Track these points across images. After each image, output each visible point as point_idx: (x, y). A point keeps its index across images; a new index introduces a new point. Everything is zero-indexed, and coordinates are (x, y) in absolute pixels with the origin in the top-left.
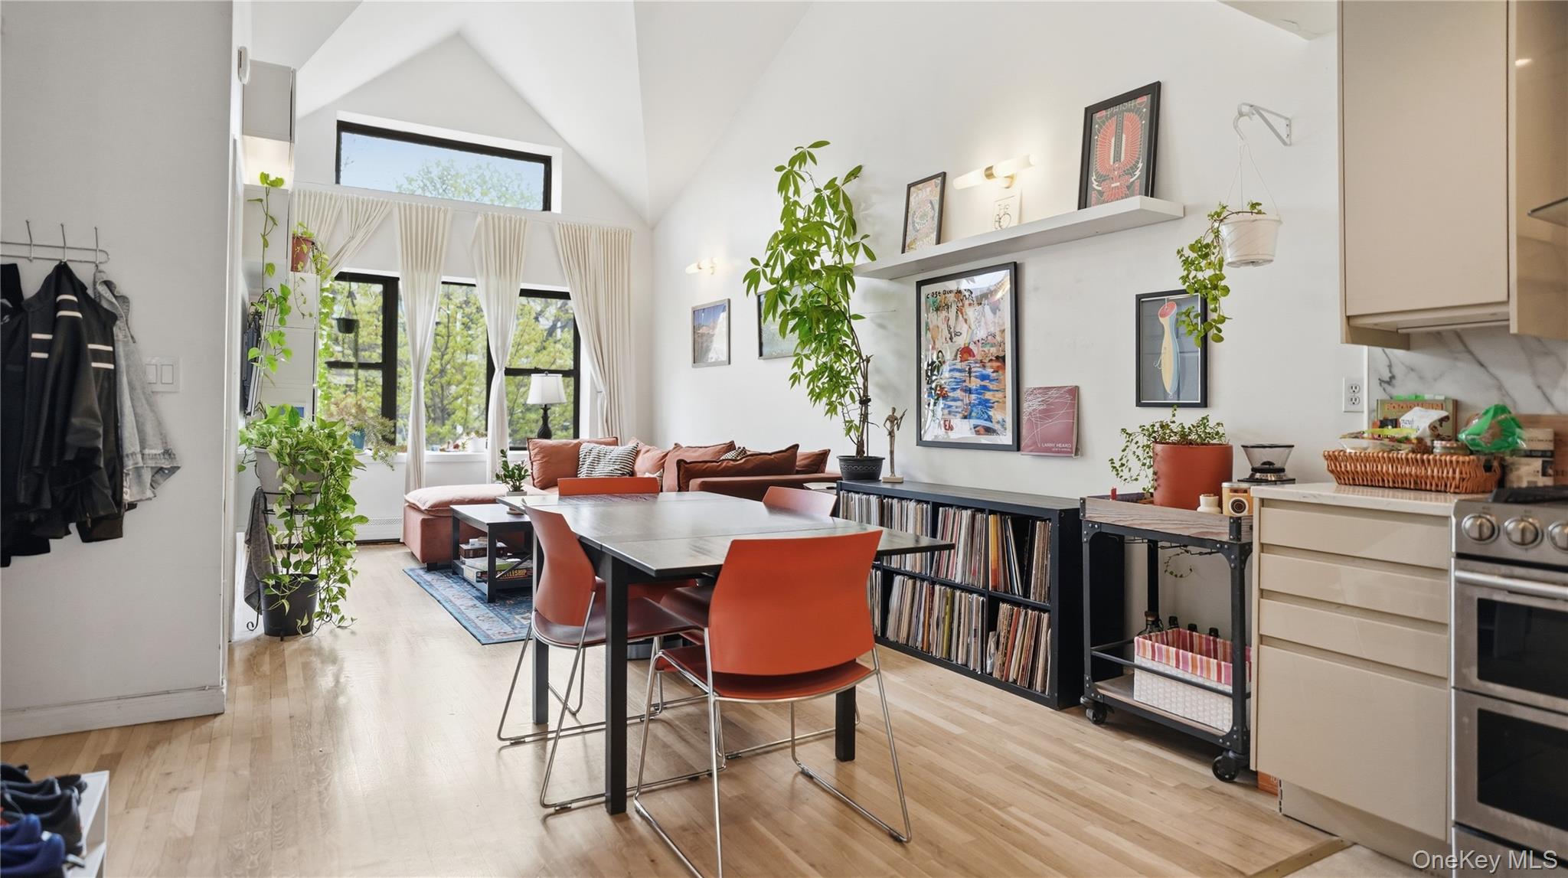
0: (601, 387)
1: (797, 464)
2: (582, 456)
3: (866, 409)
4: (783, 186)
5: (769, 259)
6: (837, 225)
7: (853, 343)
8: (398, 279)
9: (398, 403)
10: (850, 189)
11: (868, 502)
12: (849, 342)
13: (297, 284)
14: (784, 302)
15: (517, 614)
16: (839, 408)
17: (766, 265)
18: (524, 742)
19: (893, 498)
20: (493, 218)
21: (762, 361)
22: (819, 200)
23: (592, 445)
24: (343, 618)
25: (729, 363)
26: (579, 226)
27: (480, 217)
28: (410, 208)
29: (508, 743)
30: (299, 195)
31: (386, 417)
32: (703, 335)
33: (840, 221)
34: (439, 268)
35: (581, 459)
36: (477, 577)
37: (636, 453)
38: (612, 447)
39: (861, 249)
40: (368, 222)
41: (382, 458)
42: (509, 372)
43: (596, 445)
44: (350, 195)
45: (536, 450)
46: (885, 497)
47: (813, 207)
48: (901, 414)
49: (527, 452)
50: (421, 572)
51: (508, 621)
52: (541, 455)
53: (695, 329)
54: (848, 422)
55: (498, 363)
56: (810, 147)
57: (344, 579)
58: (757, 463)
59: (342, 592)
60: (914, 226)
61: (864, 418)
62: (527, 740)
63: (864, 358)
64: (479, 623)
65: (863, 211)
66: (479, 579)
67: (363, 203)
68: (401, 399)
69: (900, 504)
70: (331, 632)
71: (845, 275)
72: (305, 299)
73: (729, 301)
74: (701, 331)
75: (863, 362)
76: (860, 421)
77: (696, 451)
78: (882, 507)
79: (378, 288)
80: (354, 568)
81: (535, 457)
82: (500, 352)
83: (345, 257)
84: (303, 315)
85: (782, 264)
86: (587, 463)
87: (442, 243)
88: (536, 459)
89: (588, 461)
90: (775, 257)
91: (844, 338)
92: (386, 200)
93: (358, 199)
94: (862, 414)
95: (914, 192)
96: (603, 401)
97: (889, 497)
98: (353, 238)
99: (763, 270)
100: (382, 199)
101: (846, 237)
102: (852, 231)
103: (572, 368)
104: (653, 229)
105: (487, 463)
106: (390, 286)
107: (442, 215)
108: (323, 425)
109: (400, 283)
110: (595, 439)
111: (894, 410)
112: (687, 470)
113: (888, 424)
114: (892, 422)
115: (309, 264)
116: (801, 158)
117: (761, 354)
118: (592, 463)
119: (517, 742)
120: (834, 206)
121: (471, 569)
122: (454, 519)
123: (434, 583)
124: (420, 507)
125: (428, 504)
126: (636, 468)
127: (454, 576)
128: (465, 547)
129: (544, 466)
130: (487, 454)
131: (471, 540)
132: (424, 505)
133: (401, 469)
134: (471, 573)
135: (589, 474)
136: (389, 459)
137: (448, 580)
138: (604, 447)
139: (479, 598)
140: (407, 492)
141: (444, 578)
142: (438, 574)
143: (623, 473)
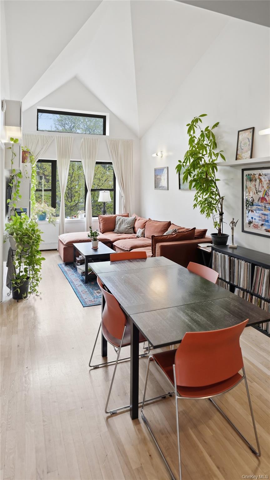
0: (123, 195)
1: (195, 234)
3: (222, 217)
4: (189, 131)
5: (185, 160)
6: (210, 144)
7: (217, 190)
8: (56, 161)
10: (214, 131)
11: (225, 257)
12: (215, 190)
13: (24, 167)
14: (190, 176)
15: (95, 290)
16: (211, 214)
17: (184, 162)
18: (99, 368)
19: (235, 258)
20: (87, 139)
21: (180, 191)
22: (202, 135)
23: (120, 217)
24: (37, 292)
25: (168, 189)
26: (115, 140)
27: (82, 139)
28: (60, 138)
29: (93, 368)
30: (26, 136)
31: (53, 207)
32: (158, 179)
33: (210, 143)
34: (69, 157)
35: (116, 222)
37: (135, 220)
38: (127, 218)
39: (219, 155)
40: (47, 143)
42: (92, 190)
43: (122, 217)
44: (41, 134)
45: (101, 219)
46: (231, 257)
47: (200, 138)
48: (237, 221)
49: (97, 218)
50: (63, 266)
51: (92, 294)
52: (103, 221)
53: (155, 176)
54: (215, 222)
55: (89, 187)
56: (199, 116)
57: (37, 280)
58: (180, 236)
59: (37, 284)
60: (241, 147)
61: (221, 220)
62: (100, 366)
63: (221, 197)
64: (82, 295)
65: (219, 139)
67: (45, 137)
69: (238, 261)
70: (34, 298)
71: (214, 166)
72: (27, 172)
73: (168, 167)
74: (158, 177)
75: (221, 199)
76: (220, 222)
77: (156, 223)
78: (230, 260)
79: (51, 164)
80: (41, 277)
81: (101, 221)
82: (89, 184)
83: (40, 155)
84: (26, 177)
85: (190, 162)
86: (118, 224)
87: (70, 150)
89: (119, 223)
90: (187, 159)
91: (213, 189)
94: (220, 219)
95: (241, 134)
96: (123, 200)
97: (233, 257)
98: (42, 149)
99: (183, 164)
100: (51, 135)
101: (213, 150)
102: (215, 147)
103: (113, 188)
104: (140, 139)
105: (85, 222)
106: (54, 163)
107: (70, 139)
108: (31, 227)
109: (57, 163)
110: (121, 214)
111: (233, 219)
112: (155, 239)
113: (231, 225)
114: (233, 224)
115: (29, 159)
116: (196, 120)
117: (180, 188)
118: (120, 224)
119: (96, 367)
120: (208, 138)
121: (80, 270)
122: (74, 248)
123: (68, 272)
124: (63, 242)
125: (66, 242)
126: (136, 226)
127: (74, 268)
128: (78, 259)
129: (104, 225)
130: (85, 219)
131: (80, 256)
132: (65, 242)
133: (57, 226)
134: (80, 272)
135: (119, 227)
136: (54, 222)
137: (72, 270)
138: (124, 217)
139: (82, 281)
140: (60, 235)
141: (71, 269)
142: (69, 267)
143: (131, 228)
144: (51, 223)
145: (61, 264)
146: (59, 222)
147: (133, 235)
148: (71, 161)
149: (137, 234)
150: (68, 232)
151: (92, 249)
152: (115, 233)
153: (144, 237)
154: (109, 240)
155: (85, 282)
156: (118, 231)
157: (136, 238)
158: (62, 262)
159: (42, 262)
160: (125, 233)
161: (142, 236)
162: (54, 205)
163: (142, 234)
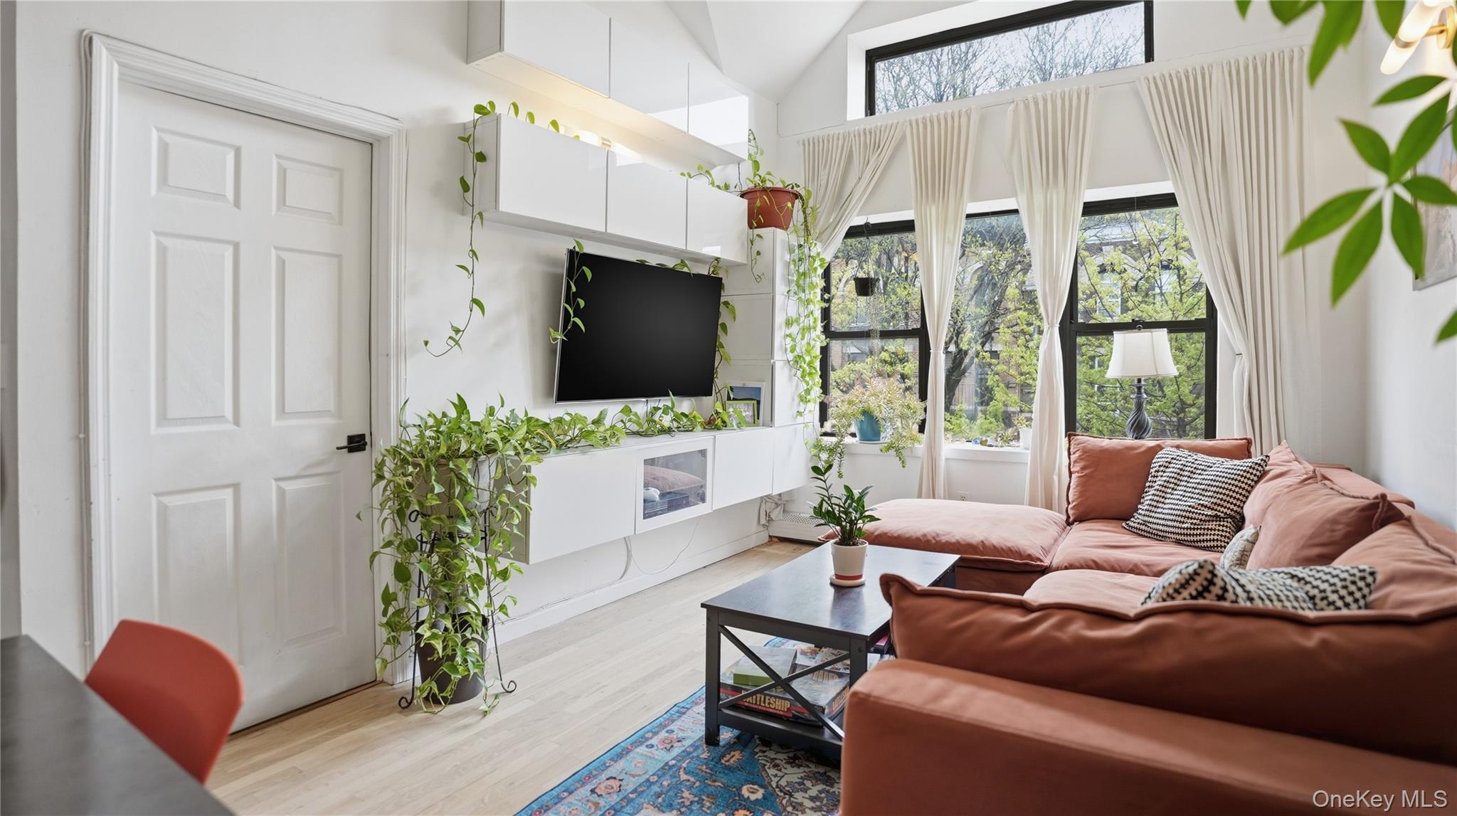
0: (1239, 344)
2: (1152, 471)
8: (913, 220)
13: (752, 243)
20: (1036, 103)
23: (1180, 452)
26: (1186, 71)
28: (924, 123)
30: (809, 145)
35: (1150, 476)
43: (1186, 454)
44: (857, 128)
52: (1088, 467)
55: (1048, 318)
67: (871, 133)
72: (761, 259)
84: (757, 277)
86: (1158, 486)
89: (1162, 482)
92: (895, 122)
93: (865, 130)
96: (1242, 369)
103: (1204, 316)
118: (1166, 487)
129: (1085, 483)
143: (1216, 516)
148: (969, 216)
151: (832, 584)
152: (1131, 531)
156: (1146, 524)
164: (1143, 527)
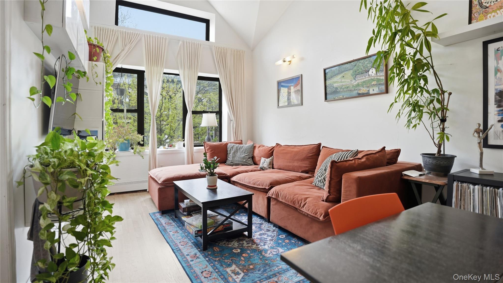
0: (232, 118)
2: (229, 149)
8: (144, 71)
9: (145, 127)
13: (93, 68)
20: (187, 43)
21: (326, 102)
23: (233, 144)
25: (302, 105)
26: (223, 48)
27: (181, 43)
28: (150, 37)
30: (98, 29)
31: (140, 134)
34: (163, 66)
35: (228, 151)
36: (195, 234)
37: (254, 147)
38: (241, 145)
40: (131, 43)
41: (138, 153)
42: (194, 112)
43: (235, 144)
44: (122, 30)
45: (208, 147)
49: (203, 147)
52: (210, 149)
53: (279, 90)
55: (189, 109)
61: (443, 130)
66: (196, 235)
67: (128, 34)
68: (146, 126)
72: (97, 75)
73: (302, 75)
79: (136, 75)
81: (207, 151)
82: (190, 103)
83: (119, 59)
84: (97, 83)
86: (232, 153)
88: (208, 152)
89: (232, 152)
92: (139, 33)
93: (125, 32)
94: (442, 128)
96: (233, 123)
98: (123, 50)
100: (136, 33)
103: (218, 111)
104: (253, 50)
105: (185, 153)
106: (141, 74)
107: (164, 40)
109: (145, 74)
110: (233, 141)
111: (479, 125)
114: (478, 133)
115: (101, 59)
117: (326, 99)
118: (234, 153)
121: (192, 227)
122: (175, 188)
123: (167, 227)
124: (157, 180)
125: (162, 180)
126: (255, 155)
127: (176, 219)
128: (183, 205)
130: (185, 149)
131: (185, 201)
132: (159, 179)
133: (147, 158)
134: (192, 230)
135: (233, 158)
136: (141, 153)
137: (174, 224)
138: (238, 145)
139: (196, 245)
140: (150, 170)
141: (171, 221)
142: (168, 217)
143: (249, 158)
144: (137, 154)
145: (154, 213)
146: (148, 153)
147: (255, 167)
148: (164, 73)
149: (261, 165)
150: (162, 167)
151: (207, 189)
152: (229, 165)
153: (273, 168)
154: (225, 174)
155: (202, 249)
156: (232, 162)
157: (260, 170)
158: (155, 209)
159: (116, 224)
160: (242, 165)
161: (270, 168)
162: (141, 130)
163: (270, 164)
164: (232, 163)
